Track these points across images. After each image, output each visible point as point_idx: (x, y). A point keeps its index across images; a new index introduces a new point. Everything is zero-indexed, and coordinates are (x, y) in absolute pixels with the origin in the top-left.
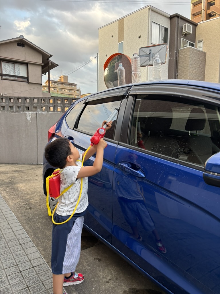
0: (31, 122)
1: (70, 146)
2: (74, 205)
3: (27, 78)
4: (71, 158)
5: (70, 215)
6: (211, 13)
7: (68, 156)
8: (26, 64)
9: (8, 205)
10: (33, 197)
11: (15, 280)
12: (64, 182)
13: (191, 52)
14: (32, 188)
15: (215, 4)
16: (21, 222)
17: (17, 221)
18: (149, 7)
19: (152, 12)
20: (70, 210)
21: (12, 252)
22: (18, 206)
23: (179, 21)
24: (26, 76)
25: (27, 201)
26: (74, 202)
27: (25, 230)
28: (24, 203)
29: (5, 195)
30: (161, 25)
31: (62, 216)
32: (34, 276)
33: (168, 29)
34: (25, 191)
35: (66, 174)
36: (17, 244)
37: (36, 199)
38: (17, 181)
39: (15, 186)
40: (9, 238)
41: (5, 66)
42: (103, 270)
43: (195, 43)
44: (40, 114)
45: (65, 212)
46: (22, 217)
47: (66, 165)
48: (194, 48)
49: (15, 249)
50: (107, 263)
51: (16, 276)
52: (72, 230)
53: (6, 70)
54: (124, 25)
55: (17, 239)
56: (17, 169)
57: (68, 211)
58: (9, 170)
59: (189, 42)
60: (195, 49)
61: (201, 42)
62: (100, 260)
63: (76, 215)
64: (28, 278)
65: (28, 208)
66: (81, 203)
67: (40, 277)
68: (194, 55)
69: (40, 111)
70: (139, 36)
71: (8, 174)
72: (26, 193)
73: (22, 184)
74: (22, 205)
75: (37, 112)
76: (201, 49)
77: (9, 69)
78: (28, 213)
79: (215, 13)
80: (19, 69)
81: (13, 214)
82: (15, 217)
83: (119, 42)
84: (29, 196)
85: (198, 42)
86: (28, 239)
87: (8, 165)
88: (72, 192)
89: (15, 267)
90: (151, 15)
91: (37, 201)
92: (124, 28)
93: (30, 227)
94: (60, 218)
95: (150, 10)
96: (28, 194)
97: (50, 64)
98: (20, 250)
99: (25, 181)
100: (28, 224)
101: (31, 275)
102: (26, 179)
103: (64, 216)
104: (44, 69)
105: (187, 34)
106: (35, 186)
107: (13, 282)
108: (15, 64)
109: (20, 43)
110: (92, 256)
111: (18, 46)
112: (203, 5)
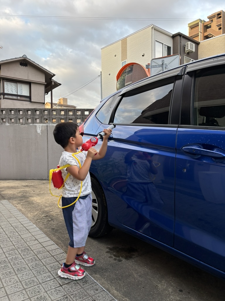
0: (41, 134)
3: (30, 97)
6: (208, 35)
8: (29, 83)
9: (27, 217)
10: (52, 209)
11: (57, 295)
14: (48, 201)
15: (212, 27)
16: (45, 233)
17: (41, 232)
18: (152, 27)
19: (155, 31)
21: (45, 264)
22: (38, 218)
23: (182, 40)
24: (28, 95)
25: (47, 213)
27: (53, 242)
28: (44, 215)
29: (21, 208)
30: (164, 44)
32: (79, 290)
33: (170, 47)
34: (41, 204)
36: (48, 256)
37: (56, 211)
38: (30, 195)
39: (29, 199)
40: (37, 250)
41: (8, 86)
42: (161, 281)
44: (51, 126)
46: (45, 228)
49: (48, 261)
50: (162, 274)
51: (57, 291)
53: (8, 89)
54: (127, 45)
55: (47, 250)
56: (27, 184)
58: (18, 185)
59: (192, 60)
64: (72, 292)
65: (50, 219)
67: (87, 291)
69: (51, 123)
70: (143, 54)
71: (18, 188)
72: (43, 205)
73: (37, 197)
74: (42, 217)
75: (48, 125)
77: (12, 88)
78: (52, 225)
79: (212, 35)
80: (22, 88)
81: (35, 225)
82: (38, 228)
83: (122, 61)
84: (47, 208)
86: (60, 250)
87: (16, 180)
89: (54, 281)
90: (154, 34)
91: (57, 212)
92: (127, 48)
93: (59, 238)
95: (153, 29)
96: (46, 207)
97: (53, 84)
98: (53, 262)
99: (38, 195)
100: (55, 235)
101: (76, 290)
102: (39, 192)
104: (47, 88)
105: (190, 52)
106: (50, 199)
107: (56, 298)
108: (18, 84)
109: (23, 62)
110: (141, 267)
111: (21, 66)
112: (200, 28)
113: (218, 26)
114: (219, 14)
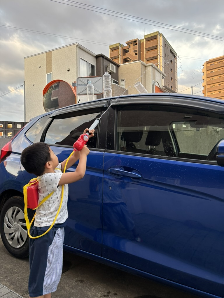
1: (50, 152)
2: (54, 214)
4: (49, 165)
5: (50, 226)
6: (126, 58)
7: (48, 162)
12: (43, 190)
13: (116, 89)
15: (129, 51)
18: (77, 45)
19: (80, 49)
20: (49, 220)
23: (104, 61)
26: (54, 212)
30: (88, 62)
31: (41, 228)
33: (94, 66)
35: (46, 181)
43: (118, 81)
45: (44, 223)
47: (45, 172)
48: (118, 85)
50: (91, 282)
52: (53, 241)
54: (52, 58)
57: (47, 221)
59: (114, 80)
60: (119, 87)
61: (123, 81)
62: (82, 281)
63: (57, 226)
66: (62, 213)
68: (118, 91)
70: (68, 69)
76: (124, 87)
79: (130, 58)
83: (47, 73)
85: (121, 80)
88: (52, 201)
90: (79, 52)
92: (52, 60)
94: (39, 230)
95: (78, 47)
103: (43, 227)
105: (111, 73)
110: (72, 279)
112: (120, 51)
113: (135, 51)
114: (135, 41)
